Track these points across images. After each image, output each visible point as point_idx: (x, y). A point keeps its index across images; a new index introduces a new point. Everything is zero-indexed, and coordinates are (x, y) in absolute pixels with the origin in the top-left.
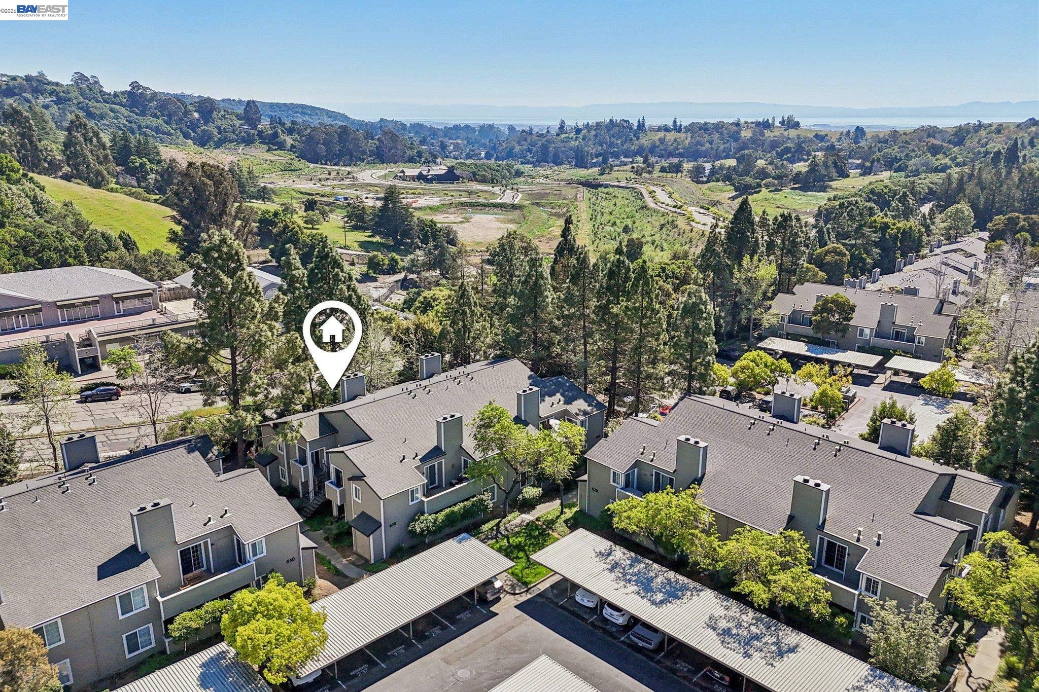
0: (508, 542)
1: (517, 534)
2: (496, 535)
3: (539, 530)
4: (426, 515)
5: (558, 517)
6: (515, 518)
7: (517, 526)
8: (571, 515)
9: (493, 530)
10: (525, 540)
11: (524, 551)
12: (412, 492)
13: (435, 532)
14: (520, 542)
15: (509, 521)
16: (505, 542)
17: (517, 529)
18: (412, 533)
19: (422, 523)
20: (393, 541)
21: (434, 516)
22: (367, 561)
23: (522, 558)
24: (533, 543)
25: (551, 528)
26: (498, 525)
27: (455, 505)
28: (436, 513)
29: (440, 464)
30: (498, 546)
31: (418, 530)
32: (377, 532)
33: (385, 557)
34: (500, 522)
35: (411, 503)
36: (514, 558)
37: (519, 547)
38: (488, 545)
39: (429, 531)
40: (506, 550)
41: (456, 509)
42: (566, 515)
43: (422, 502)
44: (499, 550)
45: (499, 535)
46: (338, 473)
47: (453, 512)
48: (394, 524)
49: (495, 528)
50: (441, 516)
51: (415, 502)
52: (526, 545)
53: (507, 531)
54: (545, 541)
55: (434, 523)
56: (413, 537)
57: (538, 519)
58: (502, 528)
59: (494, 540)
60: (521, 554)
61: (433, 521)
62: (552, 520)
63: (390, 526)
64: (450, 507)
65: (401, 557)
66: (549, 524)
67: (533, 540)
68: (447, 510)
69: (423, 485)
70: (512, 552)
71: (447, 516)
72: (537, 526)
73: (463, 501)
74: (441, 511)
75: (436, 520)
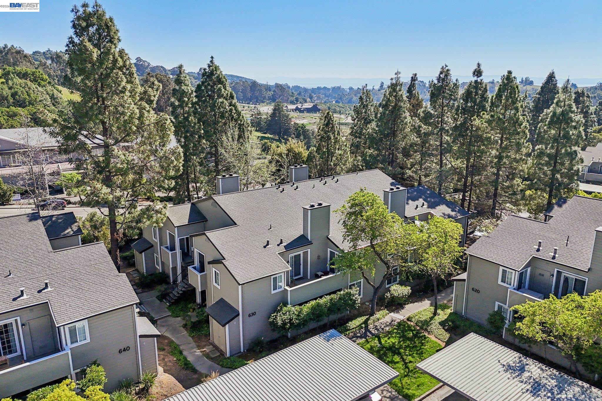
0: (380, 342)
1: (389, 334)
2: (365, 333)
3: (412, 331)
4: (289, 306)
5: (431, 318)
6: (384, 317)
7: (387, 326)
8: (446, 317)
9: (362, 328)
10: (399, 342)
11: (399, 354)
12: (275, 279)
13: (299, 325)
14: (394, 344)
15: (378, 320)
16: (375, 343)
17: (387, 329)
18: (273, 325)
19: (284, 314)
20: (252, 333)
21: (297, 308)
22: (222, 354)
23: (398, 362)
24: (408, 346)
25: (426, 330)
26: (366, 322)
27: (321, 297)
28: (300, 305)
29: (306, 254)
30: (368, 346)
31: (280, 322)
32: (234, 322)
33: (242, 351)
34: (368, 319)
35: (273, 292)
36: (389, 362)
37: (394, 350)
38: (358, 344)
39: (292, 324)
40: (378, 352)
41: (322, 301)
42: (440, 317)
43: (286, 290)
44: (371, 351)
45: (368, 334)
46: (201, 257)
47: (318, 305)
48: (254, 314)
49: (363, 325)
50: (306, 309)
51: (278, 290)
52: (401, 347)
53: (378, 330)
54: (423, 344)
55: (298, 316)
56: (273, 330)
57: (409, 319)
58: (371, 326)
59: (364, 339)
60: (397, 358)
61: (296, 313)
62: (426, 321)
63: (249, 316)
64: (316, 299)
65: (261, 352)
66: (423, 325)
67: (408, 342)
68: (313, 303)
69: (287, 272)
70: (385, 354)
71: (313, 308)
72: (409, 327)
73: (330, 294)
74: (306, 302)
75: (300, 312)
